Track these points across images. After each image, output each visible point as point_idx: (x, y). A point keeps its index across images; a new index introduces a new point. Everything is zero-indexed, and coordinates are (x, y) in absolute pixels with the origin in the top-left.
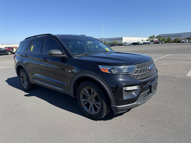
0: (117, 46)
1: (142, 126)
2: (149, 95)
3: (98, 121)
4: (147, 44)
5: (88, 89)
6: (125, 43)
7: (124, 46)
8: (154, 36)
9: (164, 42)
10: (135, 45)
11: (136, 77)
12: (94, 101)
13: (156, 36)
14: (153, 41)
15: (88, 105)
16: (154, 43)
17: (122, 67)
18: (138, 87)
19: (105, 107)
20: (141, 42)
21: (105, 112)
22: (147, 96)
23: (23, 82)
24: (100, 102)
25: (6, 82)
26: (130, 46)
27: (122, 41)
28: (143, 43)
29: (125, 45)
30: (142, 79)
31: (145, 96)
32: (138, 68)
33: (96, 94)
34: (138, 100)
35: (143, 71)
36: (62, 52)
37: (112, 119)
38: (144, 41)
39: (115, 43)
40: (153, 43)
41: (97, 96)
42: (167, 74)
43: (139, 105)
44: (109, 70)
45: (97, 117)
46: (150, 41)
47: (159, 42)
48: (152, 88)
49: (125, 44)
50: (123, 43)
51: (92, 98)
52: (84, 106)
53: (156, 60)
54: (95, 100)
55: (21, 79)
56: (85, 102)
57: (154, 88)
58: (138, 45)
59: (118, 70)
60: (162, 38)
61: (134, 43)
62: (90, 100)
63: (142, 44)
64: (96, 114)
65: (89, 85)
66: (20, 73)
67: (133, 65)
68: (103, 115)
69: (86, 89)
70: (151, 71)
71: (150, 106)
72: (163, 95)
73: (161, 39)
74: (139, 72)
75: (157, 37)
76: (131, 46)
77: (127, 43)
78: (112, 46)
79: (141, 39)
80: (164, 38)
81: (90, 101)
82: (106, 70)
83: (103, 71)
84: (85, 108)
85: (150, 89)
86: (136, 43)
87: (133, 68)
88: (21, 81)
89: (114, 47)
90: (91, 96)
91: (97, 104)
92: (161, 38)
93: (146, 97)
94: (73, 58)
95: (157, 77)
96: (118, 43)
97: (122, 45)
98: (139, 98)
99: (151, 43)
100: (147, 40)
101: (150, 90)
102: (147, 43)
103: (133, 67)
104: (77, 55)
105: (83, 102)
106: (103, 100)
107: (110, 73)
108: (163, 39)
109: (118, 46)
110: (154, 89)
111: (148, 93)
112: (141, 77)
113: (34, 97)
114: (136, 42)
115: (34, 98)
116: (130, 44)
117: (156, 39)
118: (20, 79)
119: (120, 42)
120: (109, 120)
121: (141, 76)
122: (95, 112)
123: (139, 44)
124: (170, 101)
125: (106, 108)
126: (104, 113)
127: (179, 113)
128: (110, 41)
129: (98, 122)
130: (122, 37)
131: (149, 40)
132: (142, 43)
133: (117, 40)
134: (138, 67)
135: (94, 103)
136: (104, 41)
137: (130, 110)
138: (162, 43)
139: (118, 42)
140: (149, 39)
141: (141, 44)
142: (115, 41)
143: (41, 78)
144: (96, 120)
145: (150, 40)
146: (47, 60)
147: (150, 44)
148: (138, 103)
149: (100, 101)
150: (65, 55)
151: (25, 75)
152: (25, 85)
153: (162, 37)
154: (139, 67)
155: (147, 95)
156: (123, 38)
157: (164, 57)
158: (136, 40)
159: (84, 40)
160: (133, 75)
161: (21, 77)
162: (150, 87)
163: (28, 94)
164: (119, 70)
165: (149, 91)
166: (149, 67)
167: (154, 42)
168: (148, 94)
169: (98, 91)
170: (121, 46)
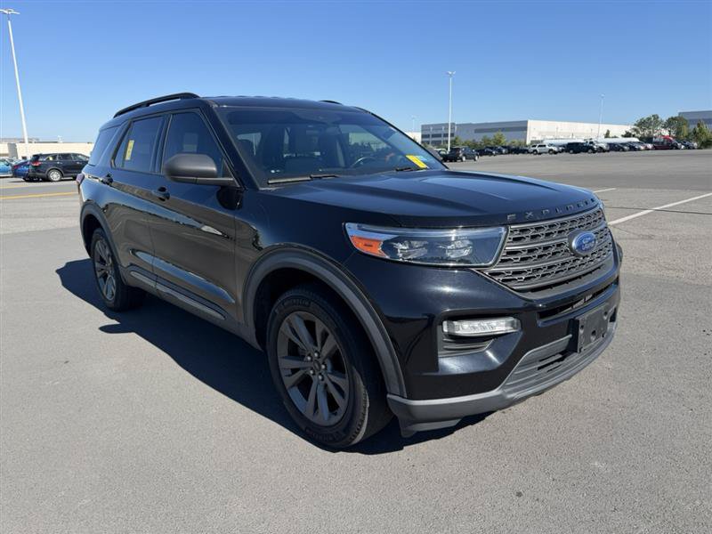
0: (502, 154)
1: (519, 494)
2: (565, 361)
3: (341, 453)
4: (624, 150)
5: (306, 319)
6: (534, 143)
7: (532, 156)
8: (656, 117)
9: (695, 144)
10: (575, 152)
11: (503, 280)
12: (326, 369)
13: (664, 118)
14: (649, 140)
15: (305, 384)
16: (655, 148)
17: (453, 234)
18: (512, 324)
19: (366, 401)
20: (602, 142)
21: (362, 421)
22: (557, 364)
23: (105, 276)
24: (344, 378)
25: (58, 276)
26: (554, 155)
27: (525, 137)
28: (610, 144)
29: (536, 150)
30: (534, 290)
31: (545, 364)
32: (515, 240)
33: (331, 343)
34: (508, 381)
35: (554, 254)
36: (218, 164)
37: (402, 451)
38: (615, 137)
39: (498, 142)
40: (650, 146)
41: (338, 351)
42: (683, 275)
43: (513, 402)
44: (388, 246)
45: (334, 439)
46: (640, 139)
47: (674, 141)
48: (581, 331)
49: (536, 148)
50: (528, 142)
51: (319, 357)
52: (293, 386)
53: (649, 214)
54: (329, 367)
55: (97, 265)
56: (294, 371)
57: (594, 333)
58: (586, 151)
59: (425, 246)
60: (692, 127)
61: (569, 144)
62: (311, 365)
63: (604, 151)
64: (331, 426)
65: (307, 303)
66: (93, 242)
67: (496, 226)
68: (358, 433)
69: (297, 318)
70: (584, 254)
71: (576, 407)
72: (647, 363)
73: (685, 131)
74: (522, 259)
75: (670, 123)
76: (559, 154)
77: (544, 143)
78: (481, 155)
79: (603, 129)
80: (699, 125)
81: (312, 369)
82: (372, 243)
83: (360, 246)
84: (295, 394)
85: (570, 336)
86: (577, 144)
87: (496, 238)
88: (99, 274)
89: (492, 157)
90: (316, 348)
91: (336, 385)
92: (688, 126)
93: (552, 367)
94: (258, 190)
95: (617, 282)
96: (507, 144)
97: (524, 151)
98: (516, 371)
99: (642, 148)
100: (628, 135)
101: (571, 339)
102: (624, 144)
103: (496, 234)
104: (275, 178)
105: (290, 373)
106: (355, 370)
107: (387, 257)
108: (695, 133)
109: (506, 154)
110: (593, 338)
111: (560, 353)
112: (527, 282)
113: (133, 335)
114: (582, 141)
115: (133, 339)
116: (555, 149)
117: (666, 133)
118: (94, 265)
119: (516, 141)
120: (388, 454)
121: (526, 279)
122: (330, 417)
123: (592, 148)
124: (670, 392)
125: (368, 405)
126: (361, 426)
127: (700, 447)
128: (478, 134)
129: (342, 457)
130: (526, 122)
131: (634, 136)
132: (604, 146)
133: (503, 130)
134: (516, 235)
135: (327, 380)
136: (452, 135)
137: (487, 418)
138: (688, 147)
139: (509, 139)
140: (635, 130)
141: (601, 150)
142: (495, 134)
143: (152, 266)
144: (334, 450)
145: (638, 132)
146: (171, 196)
147: (639, 150)
148: (510, 393)
149: (346, 375)
150: (231, 177)
151: (107, 252)
152: (110, 290)
153: (692, 121)
154: (524, 236)
155: (559, 360)
156: (531, 124)
157: (684, 204)
158: (583, 134)
159: (321, 118)
160: (493, 270)
161: (97, 258)
162: (573, 326)
163: (114, 322)
164: (432, 245)
165: (566, 345)
166: (571, 238)
167: (655, 143)
168: (560, 356)
169: (339, 334)
170: (520, 155)
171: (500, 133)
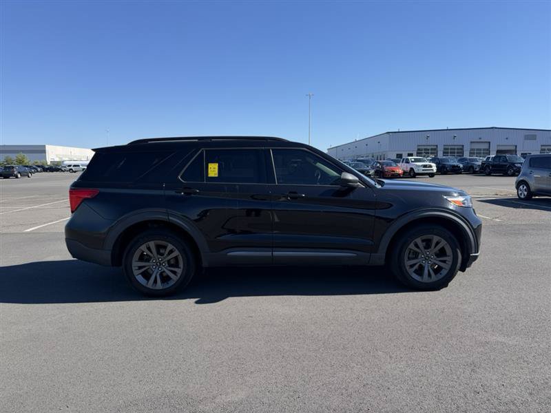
27: (45, 156)
29: (72, 169)
33: (442, 244)
39: (21, 161)
41: (442, 248)
50: (49, 163)
51: (429, 254)
52: (413, 272)
55: (134, 264)
81: (423, 260)
90: (428, 251)
91: (442, 261)
94: (376, 187)
122: (436, 277)
130: (45, 146)
135: (435, 261)
139: (30, 160)
156: (48, 148)
171: (22, 154)
